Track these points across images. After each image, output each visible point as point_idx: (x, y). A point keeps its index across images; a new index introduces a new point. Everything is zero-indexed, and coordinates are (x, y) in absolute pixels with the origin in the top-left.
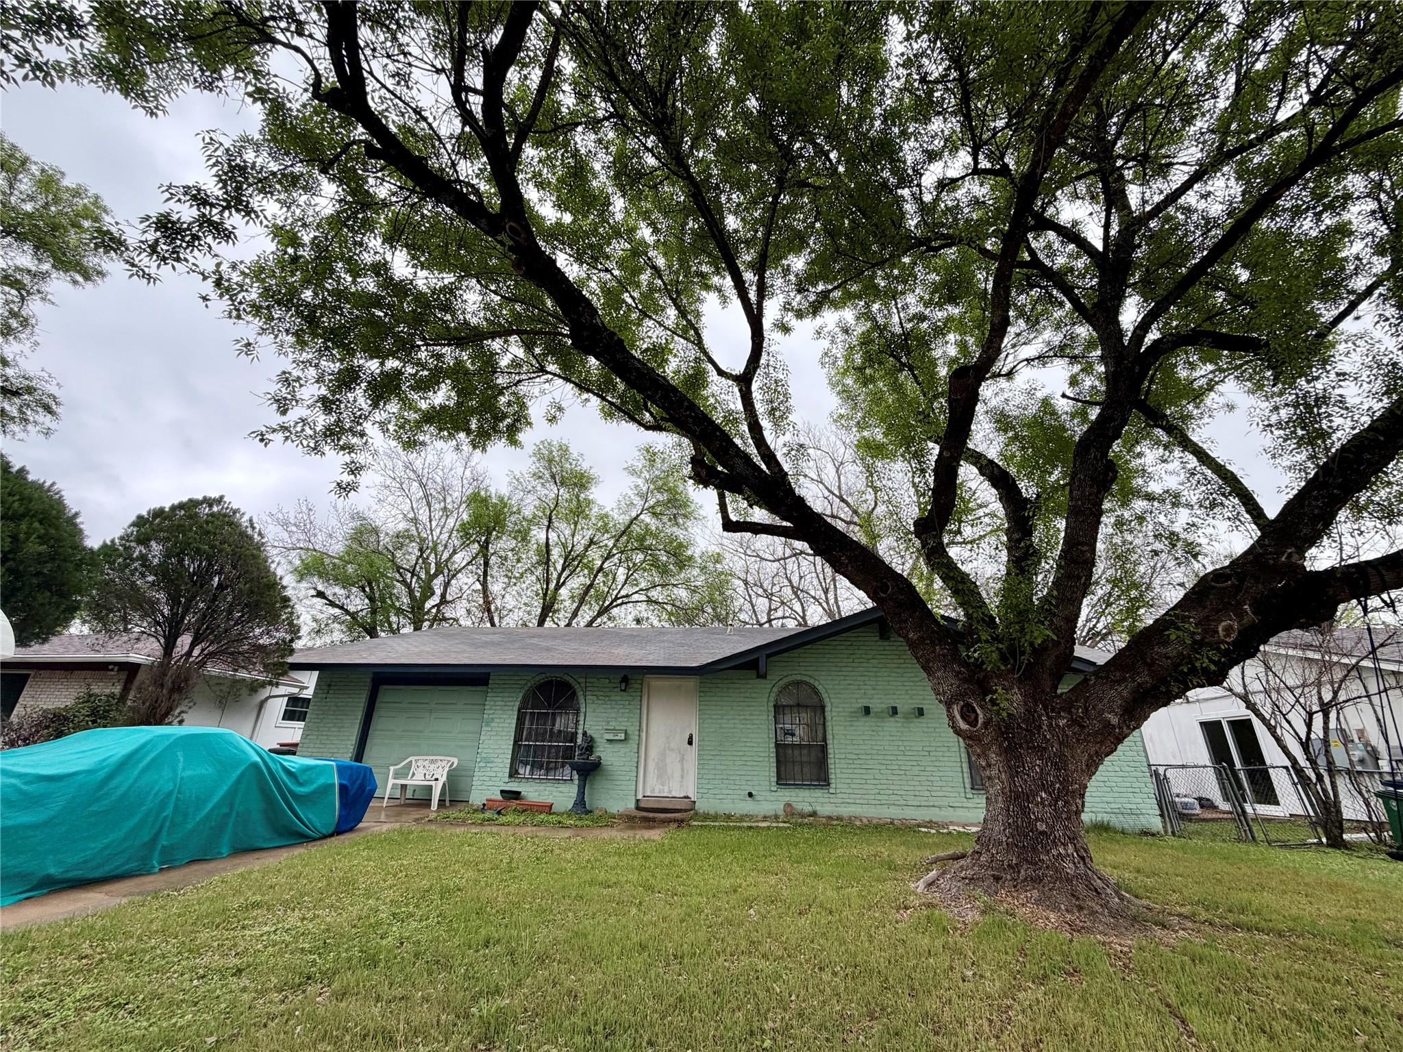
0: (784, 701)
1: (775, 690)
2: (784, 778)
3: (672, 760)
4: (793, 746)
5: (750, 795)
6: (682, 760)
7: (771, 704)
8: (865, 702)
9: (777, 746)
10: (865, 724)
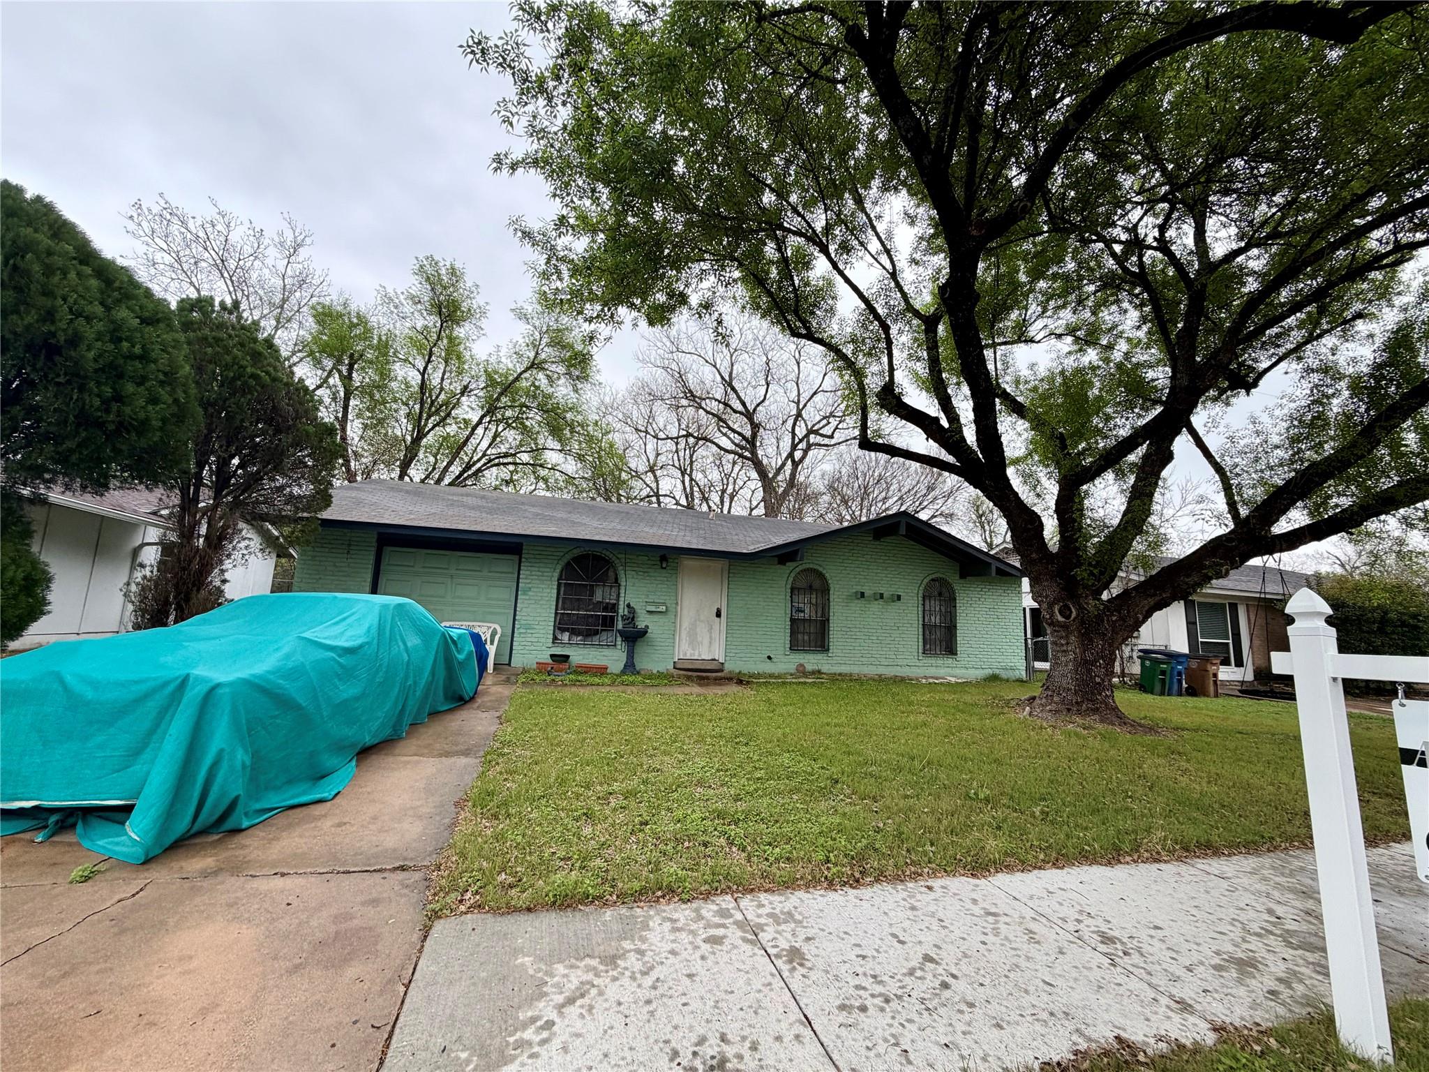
0: (798, 585)
1: (793, 575)
2: (795, 646)
3: (702, 631)
4: (804, 620)
5: (769, 658)
6: (711, 629)
7: (789, 586)
8: (859, 589)
9: (793, 620)
10: (857, 605)
